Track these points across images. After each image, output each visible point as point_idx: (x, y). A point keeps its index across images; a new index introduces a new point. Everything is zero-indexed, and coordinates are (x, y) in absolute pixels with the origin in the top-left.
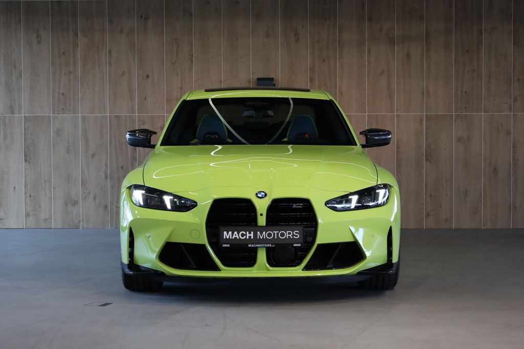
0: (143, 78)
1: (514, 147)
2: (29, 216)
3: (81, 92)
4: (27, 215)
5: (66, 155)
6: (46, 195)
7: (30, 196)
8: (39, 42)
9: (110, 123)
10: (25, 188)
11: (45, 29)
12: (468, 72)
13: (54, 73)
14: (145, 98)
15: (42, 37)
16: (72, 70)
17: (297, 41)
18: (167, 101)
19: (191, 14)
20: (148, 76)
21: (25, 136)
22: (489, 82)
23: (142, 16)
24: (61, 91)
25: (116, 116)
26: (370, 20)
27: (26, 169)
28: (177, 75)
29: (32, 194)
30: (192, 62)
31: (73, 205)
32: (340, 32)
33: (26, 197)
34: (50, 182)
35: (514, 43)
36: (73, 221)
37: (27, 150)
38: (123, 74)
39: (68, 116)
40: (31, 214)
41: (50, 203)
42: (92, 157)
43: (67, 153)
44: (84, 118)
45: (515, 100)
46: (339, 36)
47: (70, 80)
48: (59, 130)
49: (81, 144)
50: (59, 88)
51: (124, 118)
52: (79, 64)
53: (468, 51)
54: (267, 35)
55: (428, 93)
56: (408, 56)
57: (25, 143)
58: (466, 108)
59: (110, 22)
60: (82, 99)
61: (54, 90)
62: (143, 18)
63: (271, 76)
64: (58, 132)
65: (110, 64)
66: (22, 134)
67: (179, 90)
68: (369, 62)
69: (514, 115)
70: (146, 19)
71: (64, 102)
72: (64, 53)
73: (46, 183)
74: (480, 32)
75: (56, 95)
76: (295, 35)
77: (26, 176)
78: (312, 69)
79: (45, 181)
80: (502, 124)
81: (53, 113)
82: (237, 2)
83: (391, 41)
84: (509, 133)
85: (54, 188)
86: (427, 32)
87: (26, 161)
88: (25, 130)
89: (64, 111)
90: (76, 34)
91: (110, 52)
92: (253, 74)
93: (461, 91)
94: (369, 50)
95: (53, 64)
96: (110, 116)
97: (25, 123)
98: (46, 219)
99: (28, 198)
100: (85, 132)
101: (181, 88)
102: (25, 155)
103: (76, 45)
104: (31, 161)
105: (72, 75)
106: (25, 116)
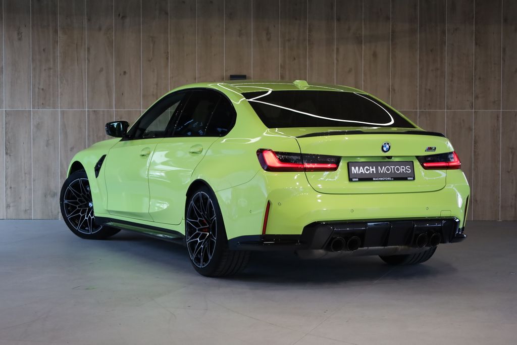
0: (120, 75)
1: (476, 142)
2: (9, 207)
3: (60, 88)
4: (8, 206)
5: (46, 148)
6: (26, 187)
7: (11, 188)
8: (20, 39)
9: (89, 117)
10: (6, 180)
11: (25, 26)
12: (432, 70)
13: (34, 69)
14: (122, 94)
15: (23, 34)
16: (51, 66)
17: (269, 40)
18: (144, 96)
19: (167, 13)
20: (125, 73)
21: (6, 130)
22: (452, 81)
23: (119, 15)
24: (41, 87)
25: (95, 111)
26: (339, 20)
27: (7, 162)
28: (153, 71)
29: (12, 186)
30: (167, 58)
31: (52, 197)
32: (310, 31)
33: (6, 189)
34: (30, 173)
35: (476, 44)
36: (52, 212)
37: (8, 144)
38: (101, 70)
39: (48, 110)
40: (11, 205)
41: (30, 194)
42: (71, 151)
43: (47, 146)
44: (63, 113)
45: (477, 97)
46: (309, 35)
47: (49, 76)
48: (39, 124)
49: (60, 138)
50: (39, 84)
51: (101, 113)
52: (59, 60)
53: (431, 51)
54: (240, 35)
55: (394, 90)
56: (375, 55)
57: (6, 137)
58: (429, 105)
59: (89, 20)
60: (62, 94)
61: (34, 85)
62: (121, 16)
63: (244, 74)
64: (38, 127)
65: (89, 61)
66: (3, 128)
67: (155, 86)
68: (337, 60)
69: (475, 112)
70: (124, 17)
71: (44, 97)
72: (44, 50)
73: (26, 175)
74: (444, 32)
75: (37, 90)
76: (267, 34)
77: (6, 169)
78: (283, 67)
79: (25, 174)
80: (463, 120)
81: (33, 108)
82: (211, 2)
83: (359, 41)
84: (470, 129)
85: (34, 180)
86: (393, 32)
87: (7, 153)
88: (6, 124)
89: (43, 105)
90: (56, 32)
91: (89, 49)
92: (226, 71)
93: (426, 89)
94: (338, 49)
95: (33, 60)
96: (88, 111)
97: (6, 117)
98: (26, 210)
99: (9, 190)
100: (64, 126)
101: (157, 85)
102: (6, 147)
103: (56, 42)
104: (11, 154)
105: (52, 70)
106: (6, 111)
